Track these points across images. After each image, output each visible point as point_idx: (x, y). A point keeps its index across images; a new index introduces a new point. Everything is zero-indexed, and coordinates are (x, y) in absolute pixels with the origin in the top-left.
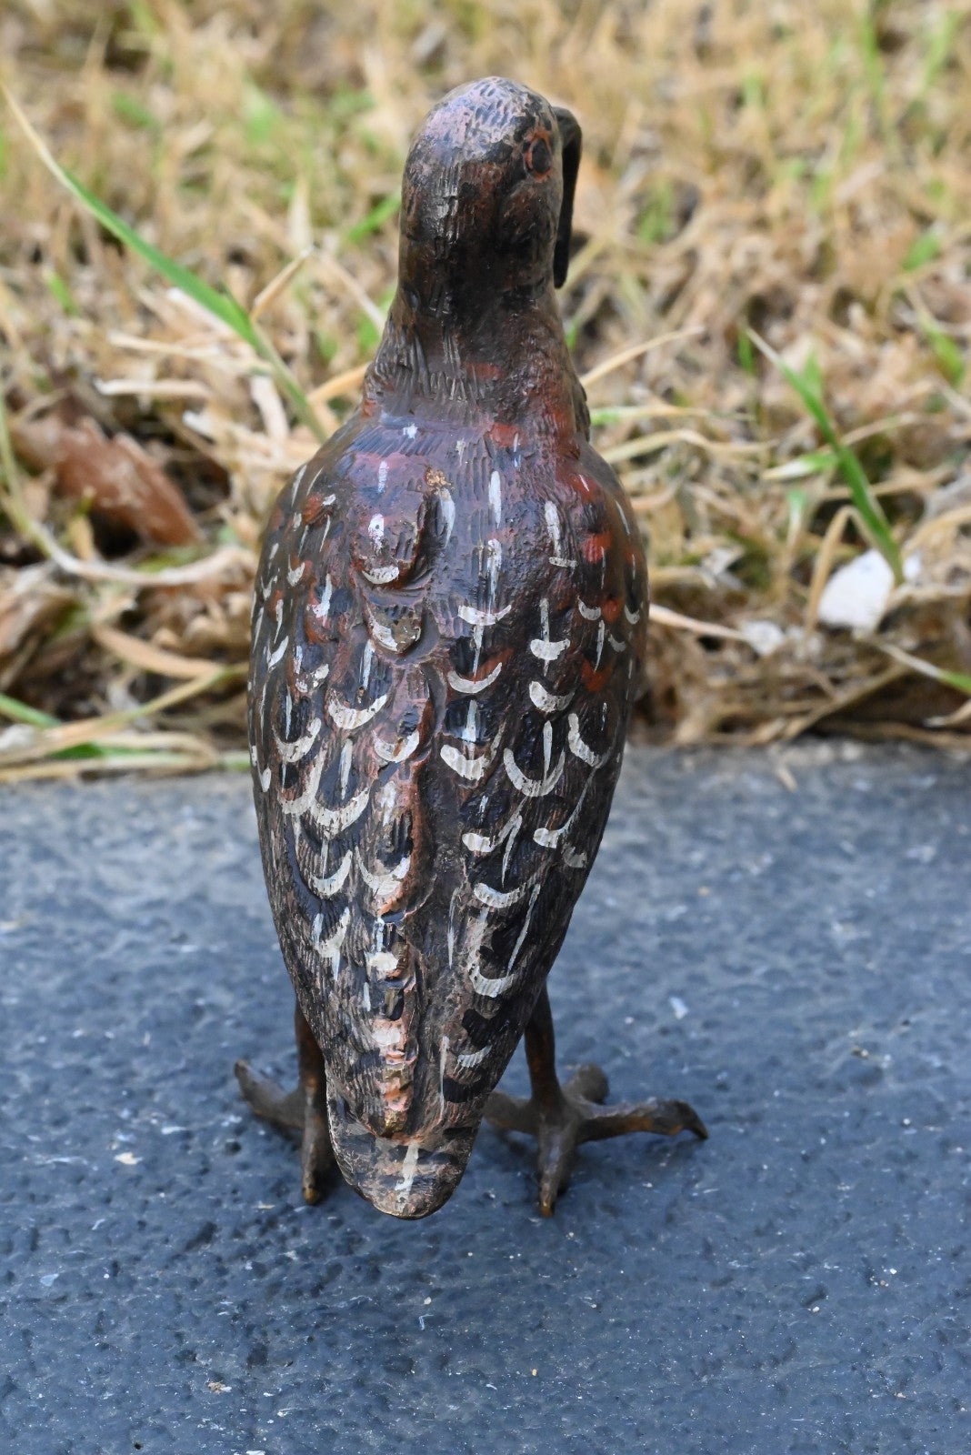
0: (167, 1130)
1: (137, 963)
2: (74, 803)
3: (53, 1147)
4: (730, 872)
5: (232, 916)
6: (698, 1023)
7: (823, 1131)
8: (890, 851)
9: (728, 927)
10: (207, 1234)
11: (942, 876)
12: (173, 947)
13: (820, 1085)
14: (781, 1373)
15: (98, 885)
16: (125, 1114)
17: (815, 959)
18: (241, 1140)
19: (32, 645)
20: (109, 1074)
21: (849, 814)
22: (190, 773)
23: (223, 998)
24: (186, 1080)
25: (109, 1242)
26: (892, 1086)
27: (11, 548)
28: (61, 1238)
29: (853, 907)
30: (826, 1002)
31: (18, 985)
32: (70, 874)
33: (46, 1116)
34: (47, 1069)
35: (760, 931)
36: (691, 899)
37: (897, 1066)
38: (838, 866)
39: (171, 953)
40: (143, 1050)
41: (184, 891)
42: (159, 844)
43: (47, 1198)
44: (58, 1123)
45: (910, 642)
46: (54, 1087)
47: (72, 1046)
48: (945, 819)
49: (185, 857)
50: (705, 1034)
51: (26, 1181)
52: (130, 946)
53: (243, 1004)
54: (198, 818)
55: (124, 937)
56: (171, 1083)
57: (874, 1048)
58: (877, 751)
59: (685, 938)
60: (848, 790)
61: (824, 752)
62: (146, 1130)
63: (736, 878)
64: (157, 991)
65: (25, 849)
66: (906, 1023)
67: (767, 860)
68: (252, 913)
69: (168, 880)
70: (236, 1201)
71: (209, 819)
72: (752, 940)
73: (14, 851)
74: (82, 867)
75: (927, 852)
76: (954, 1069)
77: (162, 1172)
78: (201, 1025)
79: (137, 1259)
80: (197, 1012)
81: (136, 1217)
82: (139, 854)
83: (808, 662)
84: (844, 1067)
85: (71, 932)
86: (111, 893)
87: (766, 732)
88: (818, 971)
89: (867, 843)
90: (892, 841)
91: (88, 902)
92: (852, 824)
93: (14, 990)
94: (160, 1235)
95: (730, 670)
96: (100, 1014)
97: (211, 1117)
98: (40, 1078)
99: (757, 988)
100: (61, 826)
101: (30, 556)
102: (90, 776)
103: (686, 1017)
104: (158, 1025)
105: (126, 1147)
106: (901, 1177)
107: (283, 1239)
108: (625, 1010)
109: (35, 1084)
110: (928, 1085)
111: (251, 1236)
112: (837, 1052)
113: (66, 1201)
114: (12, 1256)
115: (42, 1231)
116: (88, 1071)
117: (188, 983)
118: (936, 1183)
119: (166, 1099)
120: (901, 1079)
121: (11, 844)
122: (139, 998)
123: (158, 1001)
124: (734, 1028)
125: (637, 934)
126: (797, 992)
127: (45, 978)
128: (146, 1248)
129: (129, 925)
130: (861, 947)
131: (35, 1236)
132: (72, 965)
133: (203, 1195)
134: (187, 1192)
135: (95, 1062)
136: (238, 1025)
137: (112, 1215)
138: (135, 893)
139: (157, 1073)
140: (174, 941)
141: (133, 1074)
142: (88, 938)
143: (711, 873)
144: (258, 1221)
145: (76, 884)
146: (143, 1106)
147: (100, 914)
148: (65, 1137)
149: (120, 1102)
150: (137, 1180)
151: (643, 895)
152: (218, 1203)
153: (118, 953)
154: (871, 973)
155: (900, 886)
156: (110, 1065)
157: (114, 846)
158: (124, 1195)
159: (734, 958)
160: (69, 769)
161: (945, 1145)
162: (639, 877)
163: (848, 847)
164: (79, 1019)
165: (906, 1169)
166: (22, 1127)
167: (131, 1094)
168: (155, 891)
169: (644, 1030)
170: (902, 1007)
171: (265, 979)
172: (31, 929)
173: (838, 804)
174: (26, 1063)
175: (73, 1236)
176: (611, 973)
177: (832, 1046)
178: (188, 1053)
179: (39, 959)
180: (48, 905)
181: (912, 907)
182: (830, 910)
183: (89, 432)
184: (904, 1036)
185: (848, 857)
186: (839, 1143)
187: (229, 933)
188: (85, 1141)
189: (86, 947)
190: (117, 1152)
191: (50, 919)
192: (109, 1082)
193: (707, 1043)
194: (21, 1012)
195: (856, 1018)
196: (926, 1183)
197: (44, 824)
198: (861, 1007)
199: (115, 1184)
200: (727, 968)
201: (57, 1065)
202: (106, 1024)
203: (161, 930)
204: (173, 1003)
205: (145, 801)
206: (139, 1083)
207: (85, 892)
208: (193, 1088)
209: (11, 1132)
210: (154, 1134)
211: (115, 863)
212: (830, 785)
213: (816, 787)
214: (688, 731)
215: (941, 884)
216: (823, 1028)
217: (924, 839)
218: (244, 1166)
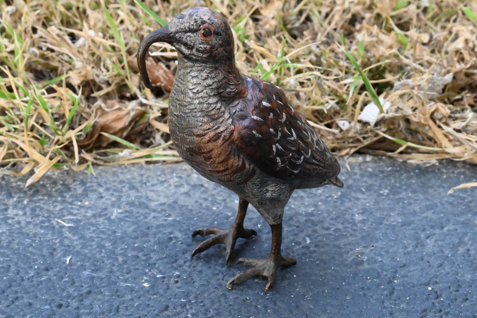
0: (158, 276)
1: (156, 223)
2: (143, 172)
3: (126, 281)
4: (328, 197)
5: (184, 208)
6: (313, 245)
7: (344, 280)
8: (376, 191)
9: (325, 215)
10: (167, 308)
11: (390, 199)
12: (166, 218)
13: (346, 266)
15: (147, 198)
16: (147, 271)
17: (349, 226)
18: (179, 279)
19: (133, 124)
20: (144, 258)
21: (365, 179)
22: (177, 162)
23: (178, 234)
24: (166, 260)
25: (139, 310)
26: (366, 266)
27: (128, 95)
28: (125, 308)
29: (362, 209)
30: (350, 239)
31: (121, 229)
32: (139, 194)
33: (125, 271)
34: (126, 256)
35: (334, 216)
36: (316, 206)
37: (368, 260)
38: (360, 196)
39: (165, 220)
40: (154, 251)
41: (171, 200)
42: (166, 185)
43: (122, 296)
44: (128, 273)
45: (384, 129)
46: (128, 262)
47: (134, 249)
48: (392, 181)
49: (173, 189)
50: (314, 249)
51: (117, 291)
52: (154, 217)
53: (184, 237)
54: (177, 177)
55: (153, 214)
56: (161, 261)
57: (362, 254)
58: (376, 158)
59: (313, 218)
60: (366, 171)
61: (360, 159)
62: (152, 276)
63: (330, 199)
64: (160, 232)
65: (127, 186)
66: (373, 246)
67: (339, 193)
68: (190, 208)
69: (167, 197)
70: (175, 298)
71: (181, 178)
72: (332, 219)
73: (124, 187)
74: (143, 192)
75: (386, 191)
76: (384, 262)
77: (155, 289)
78: (171, 243)
79: (146, 315)
80: (171, 239)
81: (147, 303)
82: (160, 188)
83: (357, 132)
84: (353, 260)
85: (138, 213)
86: (151, 200)
87: (344, 152)
88: (349, 229)
89: (369, 188)
90: (376, 188)
91: (144, 203)
92: (366, 182)
93: (120, 231)
94: (153, 308)
95: (334, 134)
96: (144, 239)
97: (171, 272)
98: (124, 259)
99: (331, 234)
100: (139, 179)
101: (134, 97)
102: (148, 163)
103: (310, 243)
104: (159, 243)
105: (146, 281)
106: (365, 295)
107: (187, 310)
108: (293, 241)
109: (123, 261)
110: (376, 266)
111: (179, 309)
112: (352, 255)
113: (128, 297)
114: (111, 314)
115: (120, 307)
116: (138, 257)
117: (169, 230)
118: (374, 297)
119: (159, 266)
120: (369, 264)
121: (124, 184)
122: (155, 234)
123: (160, 235)
124: (323, 247)
125: (299, 217)
126: (343, 236)
127: (129, 227)
128: (149, 312)
129: (154, 211)
130: (363, 222)
131: (118, 307)
132: (137, 223)
133: (166, 297)
134: (162, 295)
135: (140, 254)
136: (182, 243)
137: (140, 302)
138: (157, 201)
139: (157, 258)
140: (166, 216)
141: (151, 258)
142: (142, 215)
143: (323, 197)
144: (181, 305)
145: (141, 197)
146: (152, 268)
147: (147, 207)
148: (130, 277)
149: (146, 267)
150: (148, 291)
151: (302, 204)
152: (171, 299)
153: (150, 220)
154: (365, 230)
155: (377, 202)
156: (145, 255)
157: (153, 185)
158: (144, 296)
159: (326, 225)
160: (143, 161)
161: (378, 285)
162: (302, 197)
163: (363, 190)
164: (137, 241)
165: (366, 293)
166: (118, 274)
167: (149, 264)
168: (163, 200)
169: (298, 247)
170: (372, 241)
171: (191, 229)
172: (126, 211)
173: (362, 176)
174: (121, 254)
175: (129, 308)
176: (290, 229)
177: (350, 253)
178: (167, 252)
179: (127, 221)
180: (132, 204)
181: (379, 209)
182: (356, 210)
183: (151, 61)
184: (371, 250)
185: (363, 193)
186: (349, 284)
187: (183, 214)
188: (135, 279)
189: (142, 217)
190: (144, 283)
191: (132, 208)
192: (144, 260)
193: (315, 251)
194: (121, 238)
195: (358, 244)
196: (372, 297)
197: (134, 178)
198: (360, 241)
199: (142, 293)
200: (323, 228)
201: (130, 255)
202: (144, 242)
203: (164, 213)
204: (164, 236)
205: (163, 171)
206: (152, 261)
207: (143, 200)
208: (167, 263)
209: (115, 276)
210: (154, 277)
211: (153, 191)
212: (361, 169)
213: (357, 170)
215: (389, 202)
216: (348, 247)
217: (386, 188)
218: (179, 288)
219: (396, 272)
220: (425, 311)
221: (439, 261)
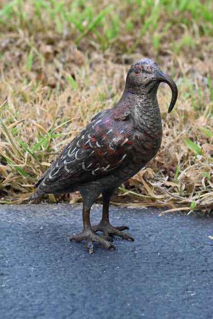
11: (121, 221)
14: (99, 279)
36: (75, 222)
48: (121, 214)
59: (75, 226)
75: (118, 218)
108: (65, 235)
118: (125, 257)
125: (66, 225)
151: (66, 221)
214: (71, 202)
217: (117, 216)
219: (135, 248)
220: (159, 263)
221: (161, 245)
